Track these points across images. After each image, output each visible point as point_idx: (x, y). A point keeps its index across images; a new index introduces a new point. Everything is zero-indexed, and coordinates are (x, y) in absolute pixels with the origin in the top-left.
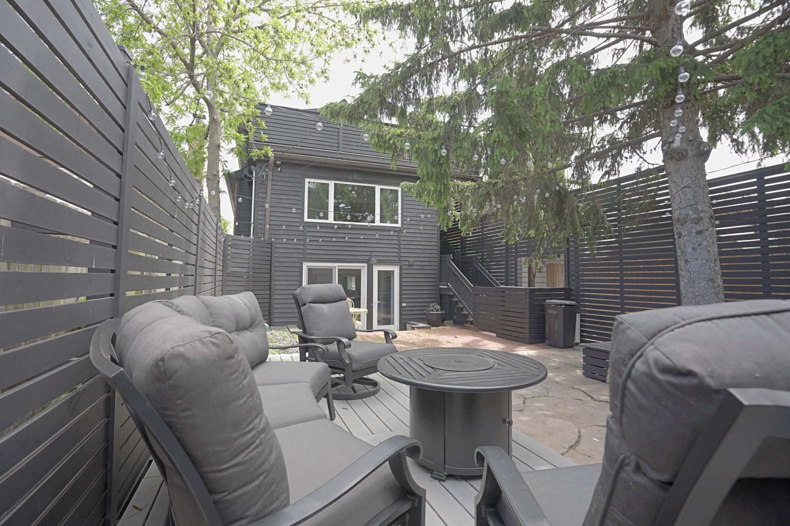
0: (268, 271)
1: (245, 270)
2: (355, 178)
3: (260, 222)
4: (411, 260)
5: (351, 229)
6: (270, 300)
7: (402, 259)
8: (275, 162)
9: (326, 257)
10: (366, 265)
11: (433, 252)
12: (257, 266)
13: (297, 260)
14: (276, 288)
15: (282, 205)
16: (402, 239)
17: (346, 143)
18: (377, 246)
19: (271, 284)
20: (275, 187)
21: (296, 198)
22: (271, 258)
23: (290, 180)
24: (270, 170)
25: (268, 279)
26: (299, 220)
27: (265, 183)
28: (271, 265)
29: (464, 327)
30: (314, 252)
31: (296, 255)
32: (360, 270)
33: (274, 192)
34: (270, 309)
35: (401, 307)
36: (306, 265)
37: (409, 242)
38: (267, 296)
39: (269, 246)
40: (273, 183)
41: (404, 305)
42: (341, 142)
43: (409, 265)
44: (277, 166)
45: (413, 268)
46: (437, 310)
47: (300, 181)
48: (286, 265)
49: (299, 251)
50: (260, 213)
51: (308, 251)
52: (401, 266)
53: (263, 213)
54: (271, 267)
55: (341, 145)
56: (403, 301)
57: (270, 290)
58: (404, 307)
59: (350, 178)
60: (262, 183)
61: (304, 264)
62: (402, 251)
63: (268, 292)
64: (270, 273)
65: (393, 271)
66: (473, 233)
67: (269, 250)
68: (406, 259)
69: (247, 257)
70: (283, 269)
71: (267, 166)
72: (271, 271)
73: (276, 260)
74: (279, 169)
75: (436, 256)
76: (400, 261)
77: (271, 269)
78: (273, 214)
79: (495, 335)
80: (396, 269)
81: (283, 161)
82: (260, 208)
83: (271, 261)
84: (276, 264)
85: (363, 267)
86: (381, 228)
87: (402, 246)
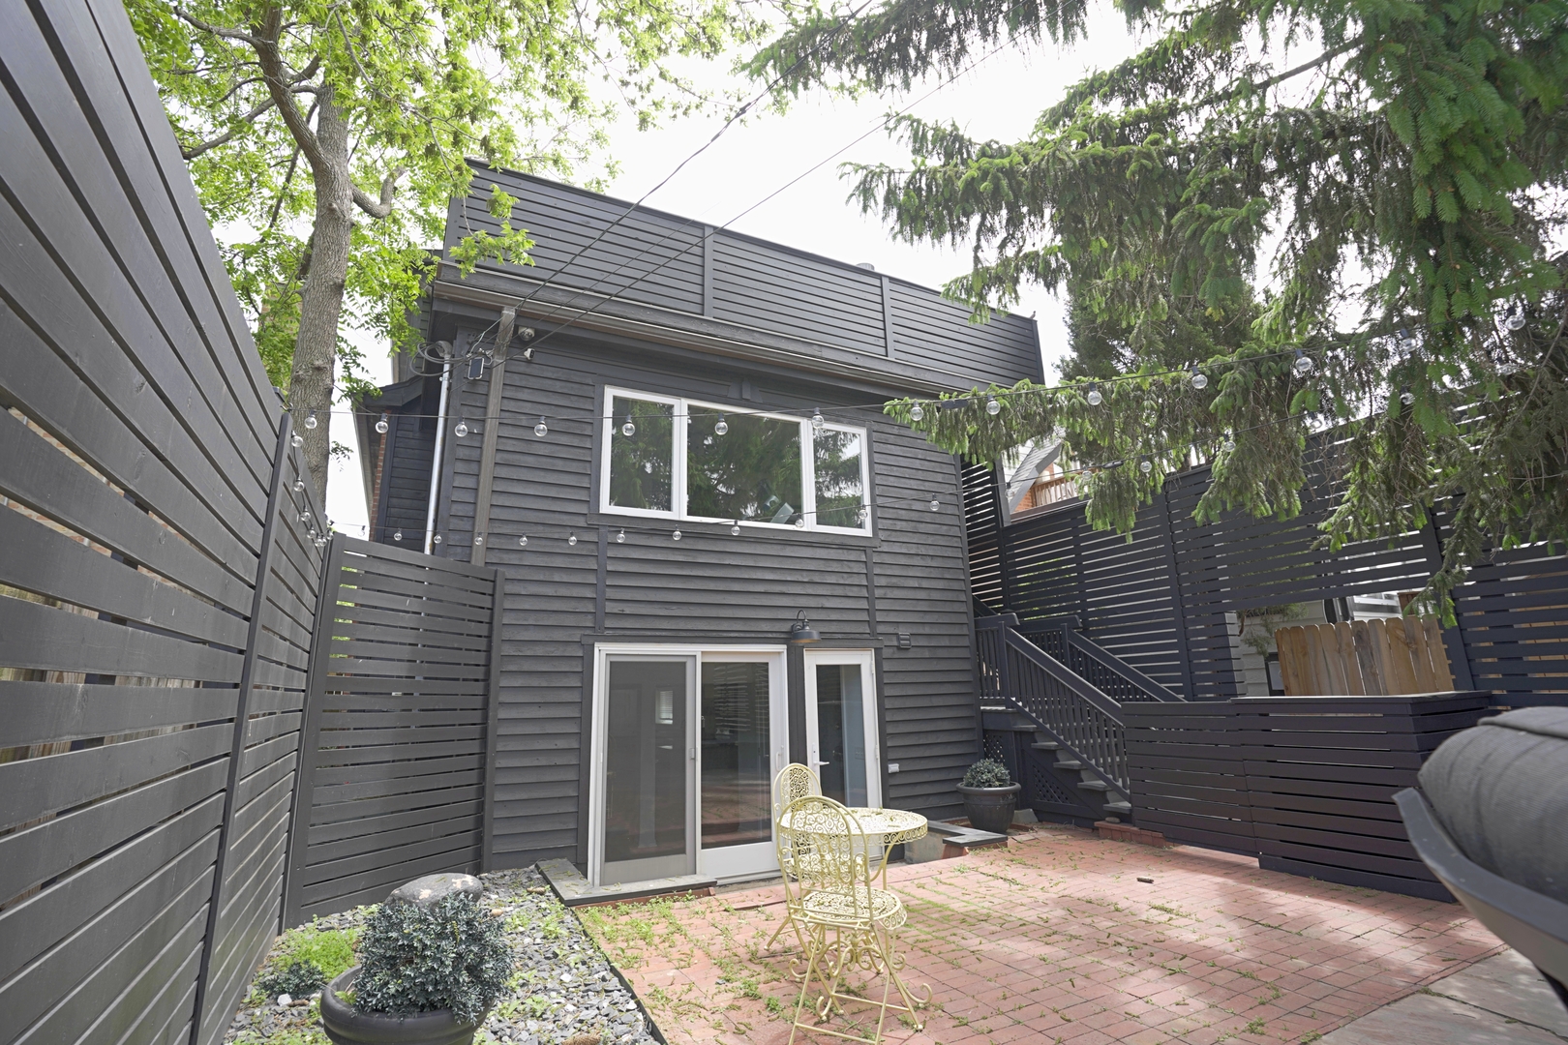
0: (480, 673)
1: (400, 669)
2: (747, 395)
3: (456, 509)
4: (903, 631)
5: (740, 539)
6: (483, 776)
7: (881, 629)
8: (516, 328)
9: (665, 625)
10: (783, 648)
11: (957, 607)
12: (441, 655)
13: (576, 636)
14: (502, 731)
15: (531, 461)
16: (877, 570)
17: (721, 295)
18: (810, 590)
19: (486, 717)
20: (511, 406)
21: (576, 442)
22: (491, 630)
23: (558, 386)
24: (498, 351)
25: (478, 702)
26: (584, 509)
27: (482, 390)
28: (489, 651)
29: (1095, 833)
30: (628, 609)
31: (570, 621)
32: (767, 664)
33: (508, 419)
34: (481, 807)
35: (885, 775)
36: (603, 653)
37: (894, 580)
38: (474, 762)
39: (487, 588)
40: (508, 394)
41: (894, 768)
42: (709, 293)
43: (899, 648)
44: (520, 342)
45: (910, 655)
46: (1002, 782)
47: (588, 391)
48: (539, 651)
49: (581, 607)
50: (459, 481)
51: (610, 607)
52: (878, 651)
53: (470, 482)
54: (489, 659)
55: (709, 302)
56: (891, 756)
57: (483, 738)
58: (894, 774)
59: (734, 394)
60: (472, 392)
61: (598, 646)
62: (879, 605)
63: (475, 747)
64: (487, 680)
65: (858, 667)
66: (1135, 537)
67: (486, 602)
68: (890, 629)
69: (408, 620)
70: (527, 666)
71: (490, 342)
72: (488, 673)
73: (507, 634)
74: (528, 354)
75: (964, 619)
76: (874, 635)
77: (488, 665)
78: (501, 486)
79: (1255, 862)
80: (865, 660)
81: (542, 327)
82: (460, 467)
83: (489, 637)
84: (508, 650)
85: (775, 657)
86: (821, 540)
87: (878, 593)
